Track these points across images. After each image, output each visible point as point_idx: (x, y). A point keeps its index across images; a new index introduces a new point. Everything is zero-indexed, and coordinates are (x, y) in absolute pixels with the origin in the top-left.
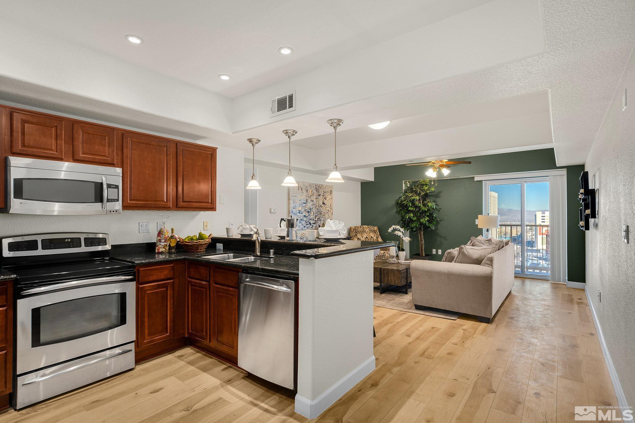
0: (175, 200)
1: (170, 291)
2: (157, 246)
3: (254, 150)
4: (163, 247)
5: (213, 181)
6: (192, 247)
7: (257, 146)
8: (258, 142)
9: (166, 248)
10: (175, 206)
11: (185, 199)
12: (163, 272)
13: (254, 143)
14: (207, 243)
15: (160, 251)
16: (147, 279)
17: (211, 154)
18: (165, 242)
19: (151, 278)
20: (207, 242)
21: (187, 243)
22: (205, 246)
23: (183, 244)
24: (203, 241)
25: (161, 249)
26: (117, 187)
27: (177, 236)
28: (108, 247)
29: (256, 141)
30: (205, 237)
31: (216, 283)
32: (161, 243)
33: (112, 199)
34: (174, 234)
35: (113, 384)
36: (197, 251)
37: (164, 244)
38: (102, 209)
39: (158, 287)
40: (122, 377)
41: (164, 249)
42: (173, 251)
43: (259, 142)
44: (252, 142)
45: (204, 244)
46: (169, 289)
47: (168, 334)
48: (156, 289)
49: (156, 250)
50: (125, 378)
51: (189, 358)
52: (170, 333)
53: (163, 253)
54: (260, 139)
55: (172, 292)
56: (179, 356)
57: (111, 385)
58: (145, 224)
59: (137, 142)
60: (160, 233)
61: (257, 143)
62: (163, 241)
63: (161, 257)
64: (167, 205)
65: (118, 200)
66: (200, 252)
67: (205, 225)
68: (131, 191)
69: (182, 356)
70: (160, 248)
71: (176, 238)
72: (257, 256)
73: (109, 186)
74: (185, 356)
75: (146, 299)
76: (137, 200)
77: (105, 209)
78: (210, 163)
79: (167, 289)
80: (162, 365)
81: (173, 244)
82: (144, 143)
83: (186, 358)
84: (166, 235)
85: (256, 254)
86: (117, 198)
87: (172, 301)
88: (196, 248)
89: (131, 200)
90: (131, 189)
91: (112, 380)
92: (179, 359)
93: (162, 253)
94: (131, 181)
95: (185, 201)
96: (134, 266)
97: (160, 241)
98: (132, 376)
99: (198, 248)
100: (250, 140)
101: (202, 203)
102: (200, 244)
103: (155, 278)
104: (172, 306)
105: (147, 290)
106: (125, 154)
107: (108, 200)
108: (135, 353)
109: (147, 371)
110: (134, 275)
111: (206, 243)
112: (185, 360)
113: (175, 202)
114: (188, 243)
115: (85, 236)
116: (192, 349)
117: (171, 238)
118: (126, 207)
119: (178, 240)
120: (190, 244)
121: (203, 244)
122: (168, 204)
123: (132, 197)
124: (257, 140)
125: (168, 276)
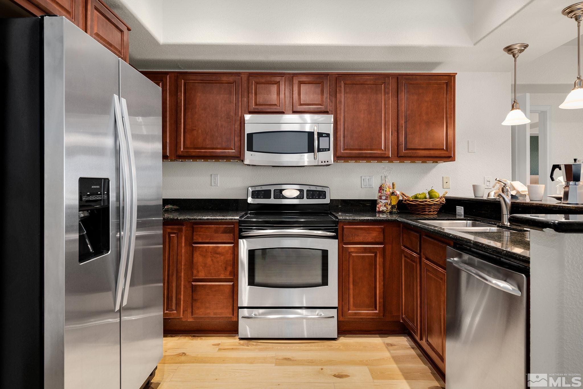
0: (396, 148)
1: (379, 258)
2: (378, 204)
3: (517, 62)
4: (384, 205)
5: (449, 120)
6: (417, 208)
7: (521, 57)
8: (523, 48)
9: (388, 207)
10: (396, 155)
11: (410, 146)
12: (370, 233)
13: (516, 51)
14: (437, 204)
15: (381, 210)
16: (351, 239)
17: (447, 84)
18: (386, 199)
19: (357, 239)
20: (437, 202)
21: (410, 202)
22: (437, 208)
23: (406, 203)
24: (432, 201)
25: (381, 208)
26: (328, 135)
27: (398, 193)
28: (327, 201)
29: (519, 48)
30: (435, 195)
31: (427, 259)
32: (382, 201)
33: (323, 149)
34: (395, 190)
35: (311, 348)
36: (424, 213)
37: (385, 201)
38: (314, 159)
39: (365, 250)
40: (323, 343)
41: (385, 207)
42: (394, 211)
43: (525, 48)
44: (512, 51)
45: (433, 204)
46: (378, 255)
47: (377, 311)
48: (363, 252)
49: (377, 208)
50: (324, 346)
51: (398, 351)
52: (379, 310)
53: (384, 212)
54: (526, 42)
55: (382, 260)
56: (389, 344)
57: (310, 348)
58: (368, 178)
59: (351, 84)
60: (381, 188)
61: (521, 51)
62: (384, 198)
63: (383, 217)
64: (385, 154)
65: (329, 150)
66: (428, 215)
67: (445, 181)
68: (345, 139)
69: (391, 345)
70: (381, 206)
71: (396, 195)
72: (504, 227)
73: (320, 135)
74: (395, 347)
75: (351, 262)
76: (351, 149)
77: (317, 159)
78: (445, 96)
79: (376, 256)
80: (365, 347)
81: (394, 203)
82: (358, 84)
83: (395, 350)
84: (388, 191)
85: (503, 223)
86: (329, 148)
87: (382, 272)
88: (422, 209)
89: (345, 149)
90: (344, 137)
91: (313, 343)
92: (387, 348)
93: (382, 212)
94: (345, 128)
95: (408, 149)
96: (337, 223)
97: (380, 198)
98: (331, 346)
99: (424, 209)
100: (509, 49)
101: (432, 150)
102: (426, 204)
103: (360, 239)
104: (382, 278)
105: (352, 252)
106: (338, 100)
107: (319, 150)
108: (338, 321)
109: (347, 347)
110: (336, 231)
111: (435, 204)
112: (392, 352)
113: (396, 150)
114: (412, 201)
115: (308, 188)
116: (408, 340)
117: (392, 194)
118: (338, 157)
119: (401, 198)
120: (414, 203)
121: (431, 205)
122: (387, 152)
123: (346, 146)
124: (521, 46)
125: (377, 240)
